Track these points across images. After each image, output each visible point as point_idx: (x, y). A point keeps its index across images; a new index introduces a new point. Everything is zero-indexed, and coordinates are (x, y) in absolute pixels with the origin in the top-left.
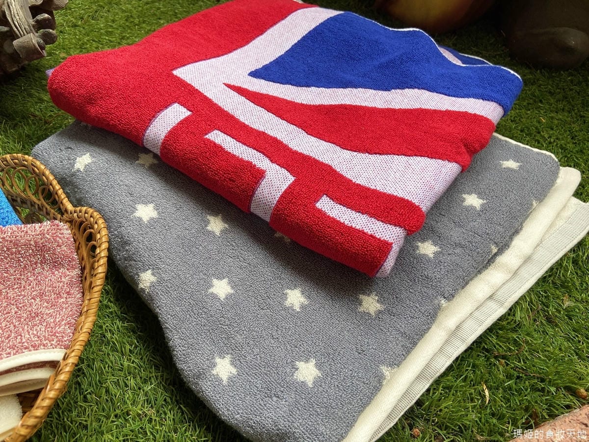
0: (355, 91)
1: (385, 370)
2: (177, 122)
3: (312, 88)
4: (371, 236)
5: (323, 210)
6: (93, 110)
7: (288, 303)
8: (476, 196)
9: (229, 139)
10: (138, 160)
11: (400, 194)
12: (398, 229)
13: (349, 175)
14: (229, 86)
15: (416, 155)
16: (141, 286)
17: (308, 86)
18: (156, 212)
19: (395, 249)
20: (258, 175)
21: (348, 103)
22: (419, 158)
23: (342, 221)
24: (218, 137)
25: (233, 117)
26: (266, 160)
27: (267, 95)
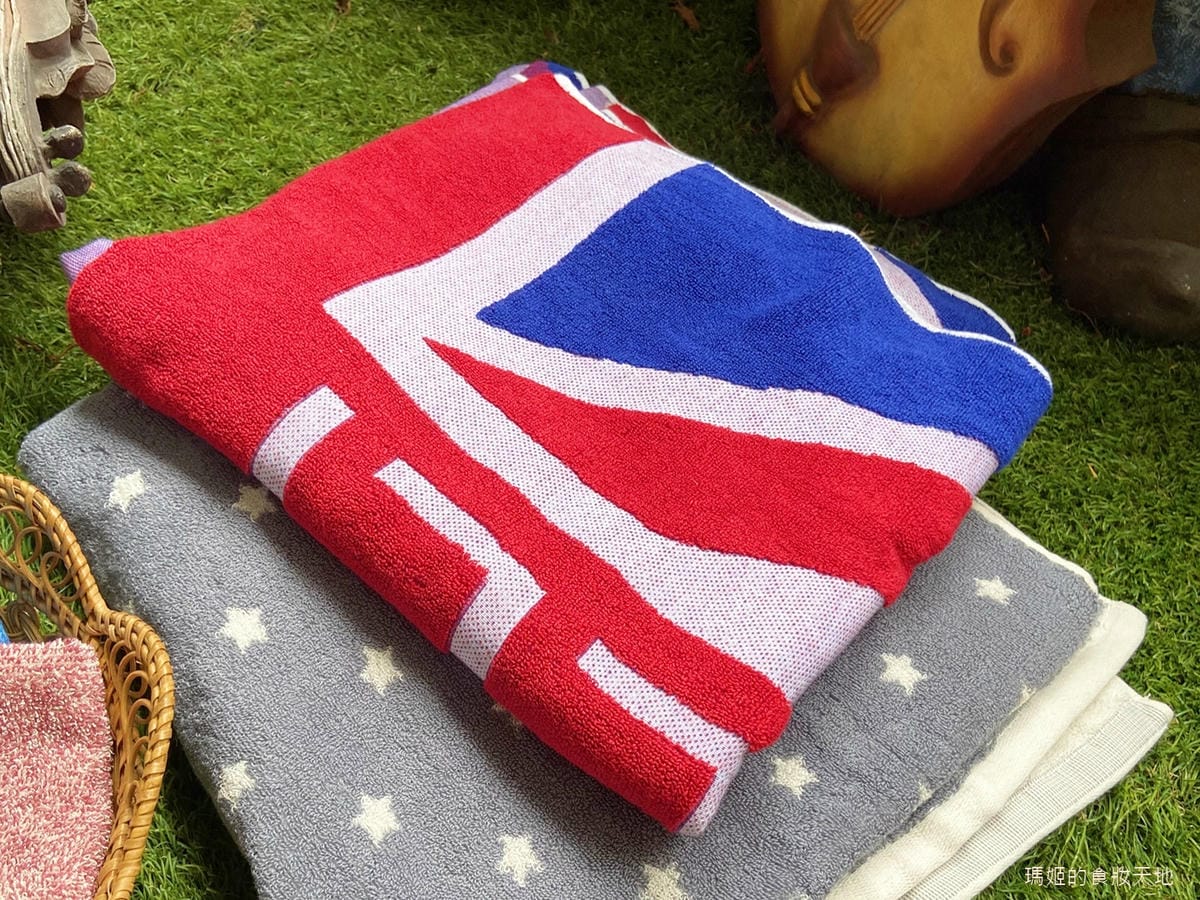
0: (693, 380)
2: (323, 434)
3: (607, 361)
4: (677, 748)
5: (592, 674)
6: (159, 380)
9: (423, 483)
10: (237, 500)
11: (746, 656)
12: (731, 738)
13: (652, 596)
14: (435, 347)
15: (793, 564)
17: (598, 356)
18: (264, 629)
19: (722, 780)
20: (472, 577)
21: (674, 411)
22: (797, 571)
23: (625, 706)
24: (401, 478)
25: (435, 428)
26: (492, 544)
27: (510, 374)
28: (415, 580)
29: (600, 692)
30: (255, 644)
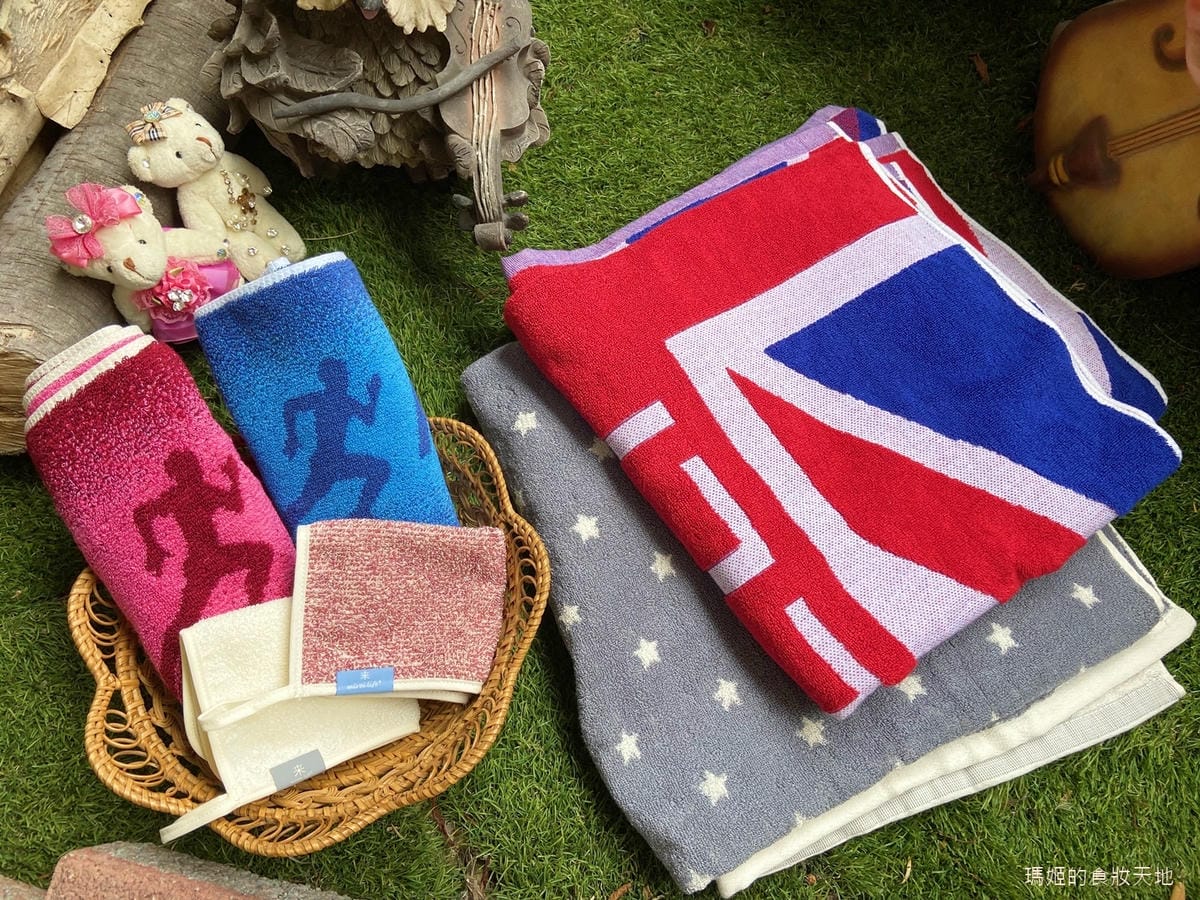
0: (906, 423)
1: (799, 819)
2: (653, 433)
3: (848, 396)
4: (837, 676)
5: (793, 618)
7: (717, 696)
8: (1010, 631)
9: (710, 475)
10: (591, 446)
11: (895, 630)
12: (873, 677)
13: (842, 576)
15: (941, 572)
16: (562, 618)
17: (843, 391)
18: (597, 530)
19: (861, 697)
21: (887, 444)
22: (942, 578)
23: (810, 643)
24: (697, 469)
25: (724, 435)
26: (747, 523)
27: (779, 399)
28: (695, 535)
29: (796, 630)
30: (591, 539)
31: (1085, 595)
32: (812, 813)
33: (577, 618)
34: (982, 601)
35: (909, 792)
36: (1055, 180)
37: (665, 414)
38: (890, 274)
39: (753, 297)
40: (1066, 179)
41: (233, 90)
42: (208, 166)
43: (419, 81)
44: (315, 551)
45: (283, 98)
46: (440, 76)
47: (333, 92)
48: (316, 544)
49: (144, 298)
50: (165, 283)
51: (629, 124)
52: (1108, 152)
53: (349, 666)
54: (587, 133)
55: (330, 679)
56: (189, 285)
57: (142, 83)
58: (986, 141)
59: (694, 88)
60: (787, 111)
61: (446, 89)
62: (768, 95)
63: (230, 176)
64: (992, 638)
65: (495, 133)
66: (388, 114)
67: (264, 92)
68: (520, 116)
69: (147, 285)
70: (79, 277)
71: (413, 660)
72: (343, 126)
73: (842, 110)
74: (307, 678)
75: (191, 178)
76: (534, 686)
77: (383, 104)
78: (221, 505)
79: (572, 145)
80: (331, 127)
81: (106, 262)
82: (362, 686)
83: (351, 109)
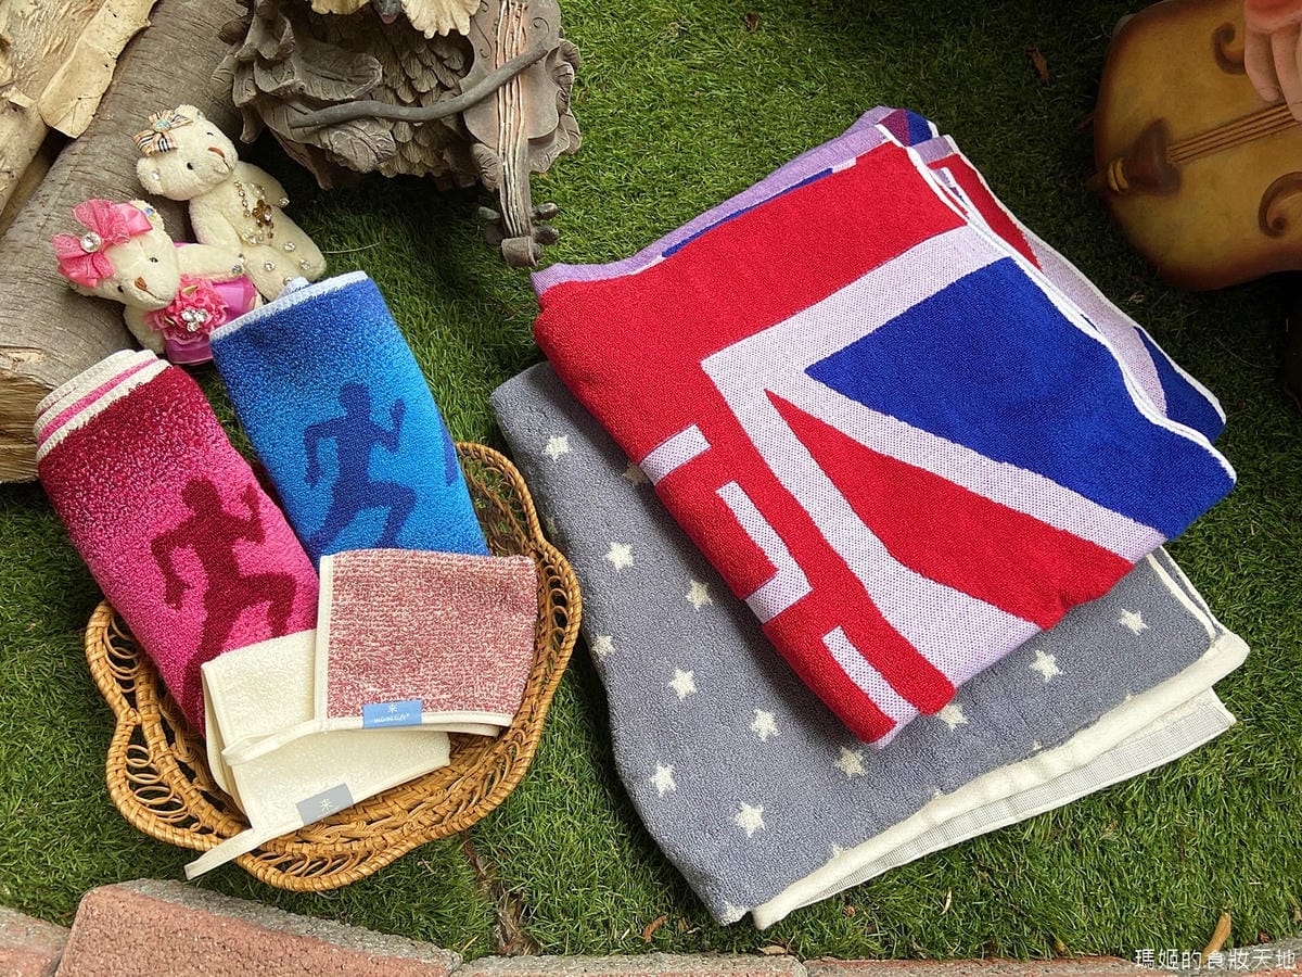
0: (950, 446)
1: (836, 849)
2: (688, 458)
3: (891, 417)
4: (875, 705)
5: (830, 647)
7: (753, 727)
8: (1054, 659)
9: (746, 501)
10: (625, 472)
11: (933, 658)
12: (911, 707)
13: (881, 604)
14: (771, 397)
15: (982, 599)
16: (595, 649)
17: (886, 413)
18: (631, 558)
19: (899, 727)
20: (768, 571)
21: (930, 468)
22: (984, 605)
23: (847, 672)
24: (733, 496)
25: (762, 459)
26: (784, 551)
27: (818, 421)
28: (731, 563)
29: (833, 659)
30: (625, 567)
31: (1133, 621)
32: (850, 843)
33: (611, 649)
34: (1025, 629)
35: (947, 822)
36: (1114, 186)
37: (701, 438)
38: (937, 289)
39: (793, 314)
40: (1125, 185)
41: (246, 99)
42: (222, 178)
43: (442, 87)
44: (339, 582)
45: (298, 106)
46: (463, 82)
47: (351, 100)
48: (340, 575)
49: (156, 319)
50: (178, 303)
51: (666, 127)
52: (1168, 157)
53: (377, 699)
54: (622, 137)
55: (356, 713)
56: (203, 305)
57: (149, 89)
58: (1044, 144)
59: (735, 87)
60: (834, 111)
61: (470, 96)
62: (814, 94)
63: (244, 187)
64: (1035, 666)
65: (522, 142)
66: (411, 123)
67: (279, 100)
68: (549, 124)
69: (159, 305)
70: (89, 297)
71: (442, 692)
72: (361, 135)
73: (892, 111)
74: (333, 711)
75: (203, 190)
76: (567, 717)
77: (404, 112)
78: (241, 536)
79: (606, 150)
80: (349, 137)
81: (117, 281)
82: (389, 719)
83: (371, 118)
